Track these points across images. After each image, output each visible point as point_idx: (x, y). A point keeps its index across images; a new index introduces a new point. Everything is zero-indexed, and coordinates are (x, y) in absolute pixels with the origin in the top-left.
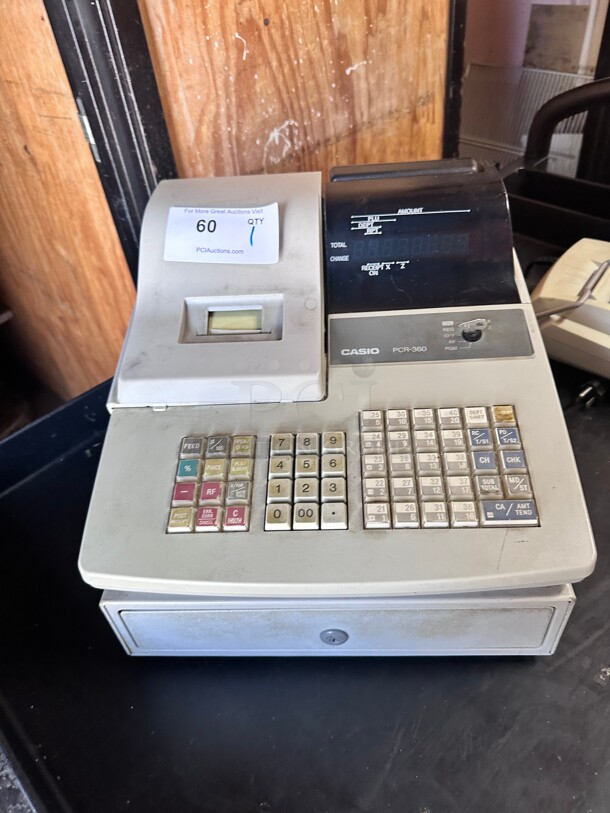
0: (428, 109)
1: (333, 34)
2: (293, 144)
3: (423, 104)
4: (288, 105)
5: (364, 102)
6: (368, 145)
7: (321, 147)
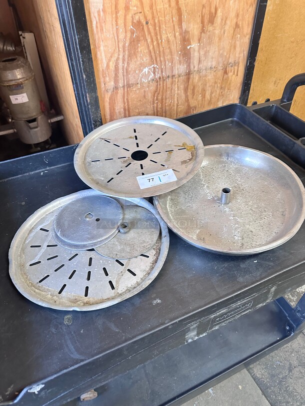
0: (234, 69)
1: (183, 31)
2: (155, 75)
3: (232, 66)
4: (154, 59)
5: (196, 62)
6: (196, 81)
7: (170, 78)
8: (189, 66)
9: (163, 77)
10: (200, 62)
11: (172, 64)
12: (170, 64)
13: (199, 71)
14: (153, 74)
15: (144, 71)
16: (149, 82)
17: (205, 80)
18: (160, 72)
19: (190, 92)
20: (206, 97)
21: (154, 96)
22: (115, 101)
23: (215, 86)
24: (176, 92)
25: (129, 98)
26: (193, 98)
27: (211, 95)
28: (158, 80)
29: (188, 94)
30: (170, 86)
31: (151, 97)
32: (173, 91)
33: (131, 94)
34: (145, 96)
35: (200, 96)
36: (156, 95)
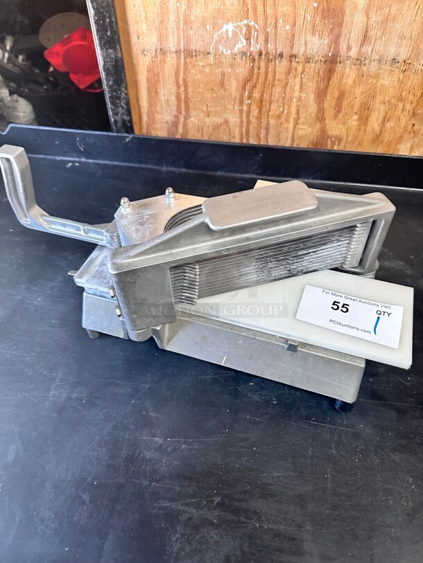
2: (249, 44)
4: (250, 6)
6: (350, 81)
7: (284, 60)
8: (336, 41)
9: (268, 53)
10: (365, 38)
11: (292, 29)
12: (288, 27)
13: (359, 61)
14: (244, 41)
15: (224, 30)
16: (234, 56)
17: (374, 86)
18: (261, 40)
19: (329, 103)
20: (370, 123)
21: (244, 88)
22: (158, 77)
23: (396, 106)
24: (297, 94)
25: (189, 80)
26: (336, 117)
27: (383, 122)
28: (257, 58)
29: (325, 105)
30: (283, 76)
31: (237, 90)
32: (288, 88)
33: (193, 71)
34: (222, 84)
35: (355, 117)
36: (247, 88)
